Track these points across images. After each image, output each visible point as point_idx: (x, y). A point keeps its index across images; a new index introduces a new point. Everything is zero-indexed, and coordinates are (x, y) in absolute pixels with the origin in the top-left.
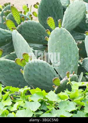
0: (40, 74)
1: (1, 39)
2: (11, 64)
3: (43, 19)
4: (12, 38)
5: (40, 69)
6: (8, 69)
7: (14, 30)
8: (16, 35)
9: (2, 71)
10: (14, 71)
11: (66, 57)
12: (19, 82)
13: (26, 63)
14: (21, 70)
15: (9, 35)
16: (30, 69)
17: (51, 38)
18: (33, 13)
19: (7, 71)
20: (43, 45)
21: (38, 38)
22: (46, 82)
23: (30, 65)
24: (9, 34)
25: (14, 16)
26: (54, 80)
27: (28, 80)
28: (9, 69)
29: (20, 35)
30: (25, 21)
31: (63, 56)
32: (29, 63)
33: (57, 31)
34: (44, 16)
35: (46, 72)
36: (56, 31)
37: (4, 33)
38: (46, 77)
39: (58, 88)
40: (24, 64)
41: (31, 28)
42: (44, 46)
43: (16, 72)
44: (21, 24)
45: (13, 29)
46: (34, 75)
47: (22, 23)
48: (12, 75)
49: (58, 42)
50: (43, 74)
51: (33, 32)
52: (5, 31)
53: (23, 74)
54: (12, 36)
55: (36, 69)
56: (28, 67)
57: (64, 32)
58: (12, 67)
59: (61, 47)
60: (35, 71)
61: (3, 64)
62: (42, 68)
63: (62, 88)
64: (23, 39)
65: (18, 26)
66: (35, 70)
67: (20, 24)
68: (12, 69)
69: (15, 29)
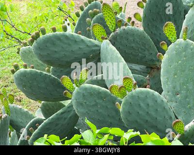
0: (148, 113)
1: (84, 53)
2: (100, 92)
3: (150, 24)
4: (100, 53)
5: (148, 105)
6: (95, 101)
7: (105, 41)
8: (107, 48)
9: (86, 103)
10: (104, 104)
11: (191, 88)
12: (111, 123)
13: (127, 93)
14: (117, 103)
15: (97, 48)
16: (132, 103)
17: (167, 56)
18: (135, 15)
19: (93, 103)
20: (145, 67)
21: (140, 54)
22: (157, 127)
23: (132, 97)
24: (96, 46)
25: (106, 19)
26: (175, 124)
27: (128, 121)
28: (97, 101)
29: (114, 48)
30: (122, 28)
31: (187, 86)
32: (132, 94)
33: (179, 44)
34: (152, 21)
35: (157, 110)
36: (177, 44)
37: (89, 44)
38: (156, 118)
39: (180, 137)
40: (124, 95)
41: (131, 38)
42: (147, 67)
43: (107, 107)
44: (116, 31)
45: (103, 38)
46: (138, 113)
47: (118, 30)
48: (100, 111)
49: (179, 62)
50: (153, 113)
51: (133, 45)
52: (90, 41)
53: (121, 110)
54: (100, 50)
55: (142, 105)
56: (130, 100)
57: (192, 47)
58: (102, 98)
59: (184, 71)
60: (141, 107)
61: (88, 93)
62: (151, 103)
63: (187, 138)
64: (119, 55)
65: (111, 34)
66: (139, 105)
67: (114, 31)
68: (101, 101)
69: (106, 39)
